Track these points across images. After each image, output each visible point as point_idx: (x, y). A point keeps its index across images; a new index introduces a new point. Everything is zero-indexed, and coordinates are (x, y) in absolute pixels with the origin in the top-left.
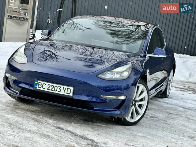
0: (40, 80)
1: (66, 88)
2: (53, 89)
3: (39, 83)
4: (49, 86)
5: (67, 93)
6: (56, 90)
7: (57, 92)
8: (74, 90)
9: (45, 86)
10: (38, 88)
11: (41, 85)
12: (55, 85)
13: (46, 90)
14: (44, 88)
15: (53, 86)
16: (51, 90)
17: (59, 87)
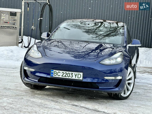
0: (55, 70)
1: (77, 74)
2: (67, 76)
3: (54, 71)
4: (63, 73)
5: (78, 78)
6: (69, 76)
7: (70, 78)
8: (83, 75)
9: (59, 74)
10: (54, 76)
11: (56, 73)
12: (67, 72)
13: (61, 77)
14: (59, 75)
15: (66, 74)
16: (65, 76)
17: (71, 73)
